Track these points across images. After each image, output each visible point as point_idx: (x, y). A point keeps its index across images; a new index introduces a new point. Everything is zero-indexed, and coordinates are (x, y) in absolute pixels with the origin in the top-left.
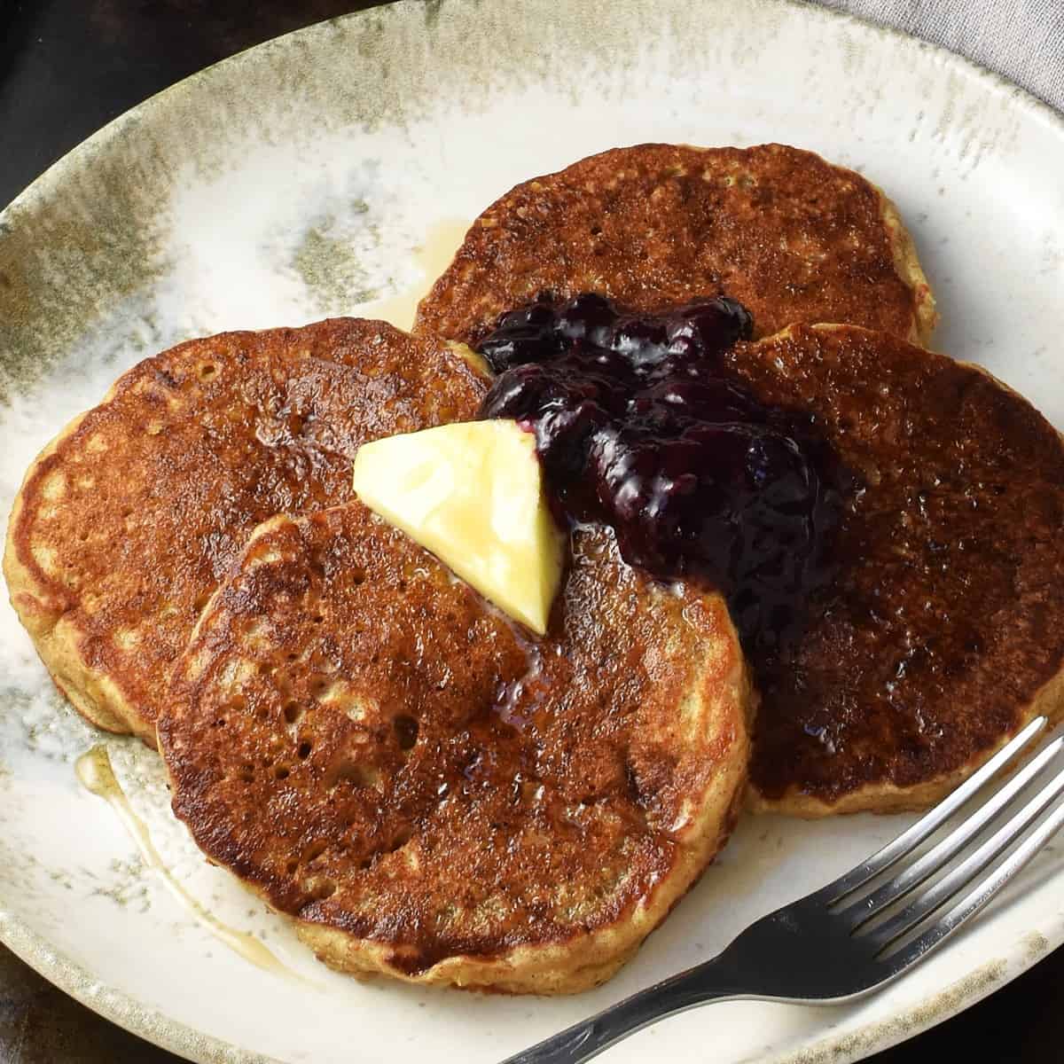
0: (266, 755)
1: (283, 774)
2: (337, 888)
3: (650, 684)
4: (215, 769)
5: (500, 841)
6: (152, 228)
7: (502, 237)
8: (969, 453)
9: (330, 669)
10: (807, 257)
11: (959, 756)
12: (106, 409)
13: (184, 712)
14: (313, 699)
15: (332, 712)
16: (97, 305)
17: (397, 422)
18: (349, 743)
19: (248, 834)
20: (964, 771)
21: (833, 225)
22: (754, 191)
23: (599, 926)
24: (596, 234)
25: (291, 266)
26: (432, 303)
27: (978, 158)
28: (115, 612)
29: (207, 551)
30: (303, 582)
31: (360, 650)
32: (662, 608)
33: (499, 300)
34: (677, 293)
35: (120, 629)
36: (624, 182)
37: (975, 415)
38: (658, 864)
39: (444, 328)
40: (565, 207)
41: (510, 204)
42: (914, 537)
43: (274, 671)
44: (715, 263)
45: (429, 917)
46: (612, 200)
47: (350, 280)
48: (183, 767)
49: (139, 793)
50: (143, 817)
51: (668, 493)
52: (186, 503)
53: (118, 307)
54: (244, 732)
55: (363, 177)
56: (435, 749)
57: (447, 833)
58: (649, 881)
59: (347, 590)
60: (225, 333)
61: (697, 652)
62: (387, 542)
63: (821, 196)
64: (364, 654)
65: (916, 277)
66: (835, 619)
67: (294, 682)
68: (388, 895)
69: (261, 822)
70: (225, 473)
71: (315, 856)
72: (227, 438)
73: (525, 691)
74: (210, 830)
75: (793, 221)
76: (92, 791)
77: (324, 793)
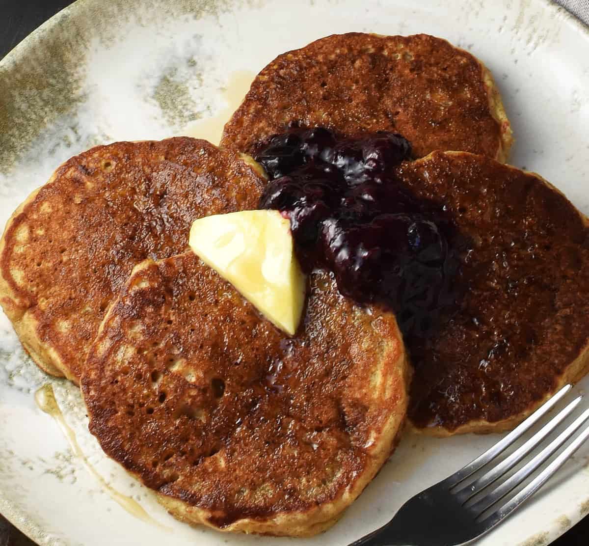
0: (141, 401)
1: (150, 411)
2: (180, 477)
3: (353, 365)
4: (113, 407)
5: (270, 451)
6: (76, 75)
7: (271, 87)
8: (530, 226)
9: (176, 352)
10: (441, 103)
11: (523, 405)
12: (51, 187)
13: (96, 374)
14: (167, 369)
15: (178, 377)
16: (45, 120)
17: (213, 202)
18: (187, 395)
19: (131, 445)
20: (526, 413)
21: (456, 84)
22: (412, 62)
23: (324, 502)
24: (323, 86)
25: (153, 97)
26: (232, 125)
27: (536, 45)
28: (56, 309)
29: (108, 275)
30: (160, 300)
31: (193, 341)
32: (360, 320)
33: (269, 126)
34: (369, 124)
35: (59, 320)
36: (339, 56)
37: (534, 203)
38: (357, 467)
39: (238, 141)
40: (306, 70)
41: (275, 67)
42: (499, 277)
43: (145, 353)
44: (390, 106)
45: (230, 495)
46: (332, 66)
47: (186, 107)
48: (95, 406)
49: (70, 412)
50: (71, 426)
51: (365, 257)
52: (96, 246)
53: (57, 121)
54: (129, 387)
55: (193, 44)
56: (234, 399)
57: (240, 447)
58: (351, 476)
59: (186, 305)
60: (117, 143)
61: (379, 347)
62: (208, 276)
63: (449, 66)
64: (194, 344)
65: (502, 116)
66: (455, 325)
67: (157, 359)
68: (208, 482)
69: (138, 439)
70: (117, 228)
71: (167, 458)
72: (118, 207)
73: (284, 366)
74: (110, 442)
75: (433, 80)
76: (44, 411)
77: (172, 423)
